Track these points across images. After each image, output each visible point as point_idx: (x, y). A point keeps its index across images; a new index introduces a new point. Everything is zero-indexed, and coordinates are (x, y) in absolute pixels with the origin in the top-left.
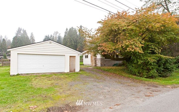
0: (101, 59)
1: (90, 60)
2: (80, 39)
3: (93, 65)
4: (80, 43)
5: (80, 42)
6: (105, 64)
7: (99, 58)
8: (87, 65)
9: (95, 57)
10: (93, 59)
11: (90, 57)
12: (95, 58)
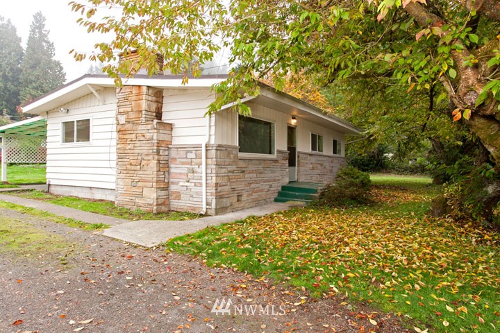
0: (219, 148)
1: (114, 157)
2: (33, 67)
3: (141, 195)
4: (34, 85)
5: (31, 82)
6: (240, 187)
7: (202, 141)
8: (75, 193)
9: (164, 136)
10: (144, 148)
11: (115, 135)
12: (159, 143)
